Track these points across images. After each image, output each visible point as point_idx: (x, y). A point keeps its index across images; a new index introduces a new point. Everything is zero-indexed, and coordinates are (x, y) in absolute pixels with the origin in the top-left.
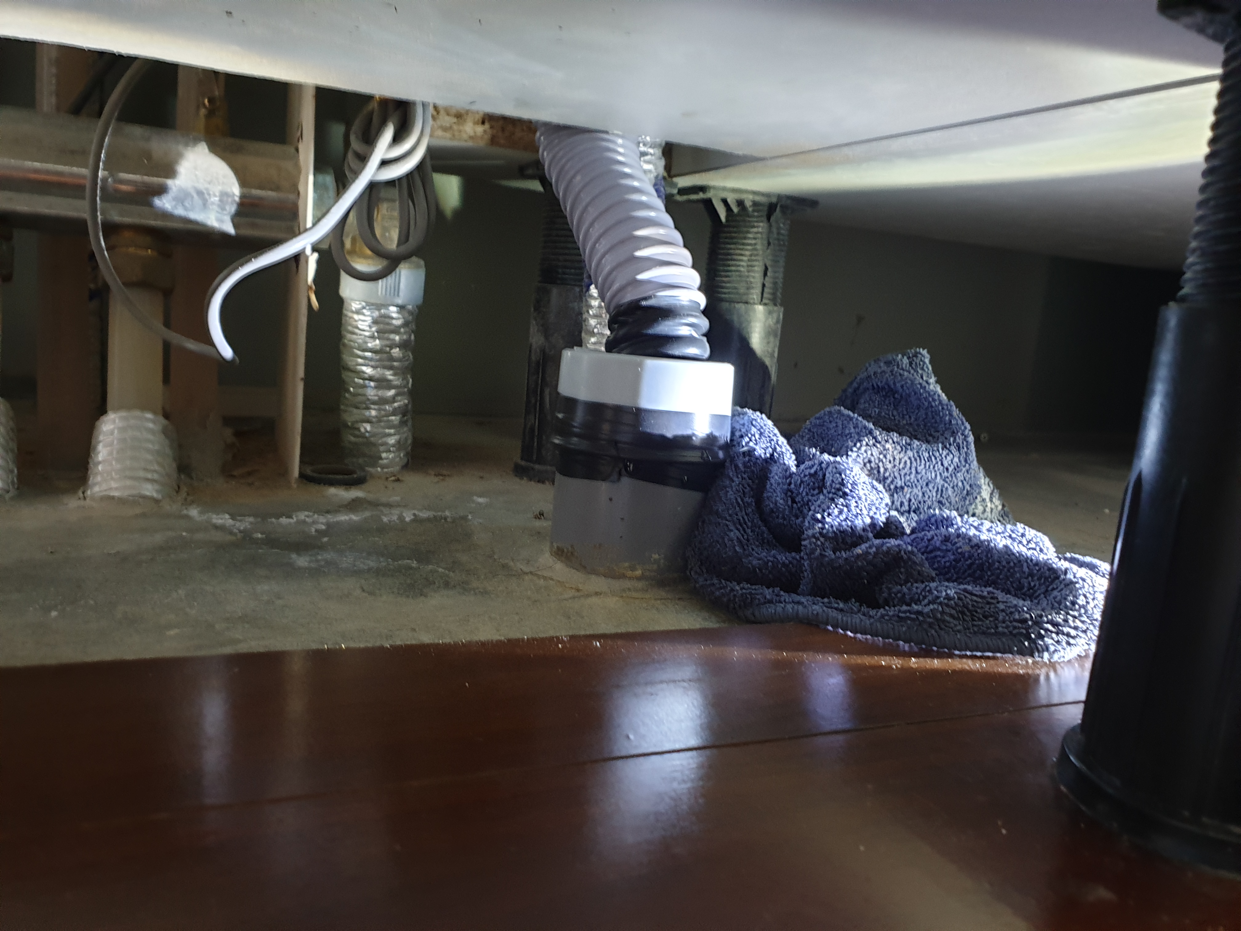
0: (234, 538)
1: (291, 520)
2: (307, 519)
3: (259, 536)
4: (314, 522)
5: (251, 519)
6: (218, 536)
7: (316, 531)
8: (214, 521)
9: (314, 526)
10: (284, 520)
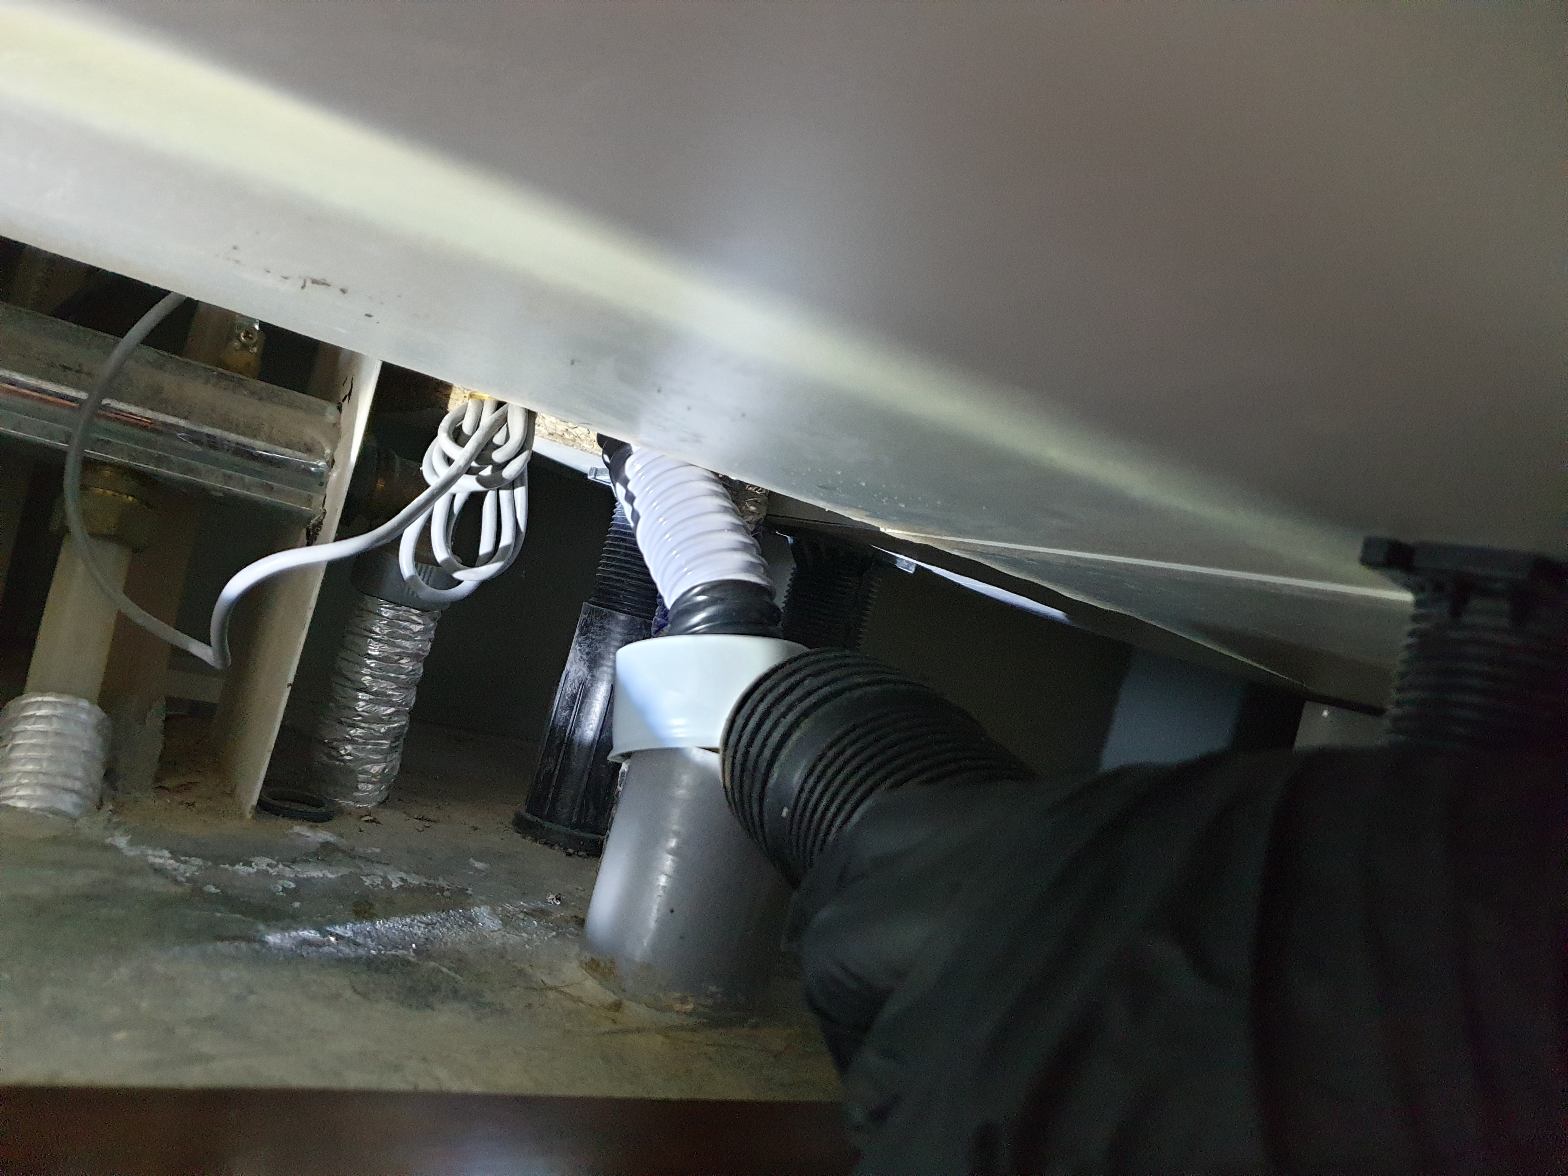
0: (179, 890)
1: (250, 870)
2: (271, 871)
3: (212, 889)
4: (280, 876)
5: (199, 862)
6: (159, 885)
7: (285, 889)
8: (151, 859)
9: (281, 882)
10: (239, 868)
